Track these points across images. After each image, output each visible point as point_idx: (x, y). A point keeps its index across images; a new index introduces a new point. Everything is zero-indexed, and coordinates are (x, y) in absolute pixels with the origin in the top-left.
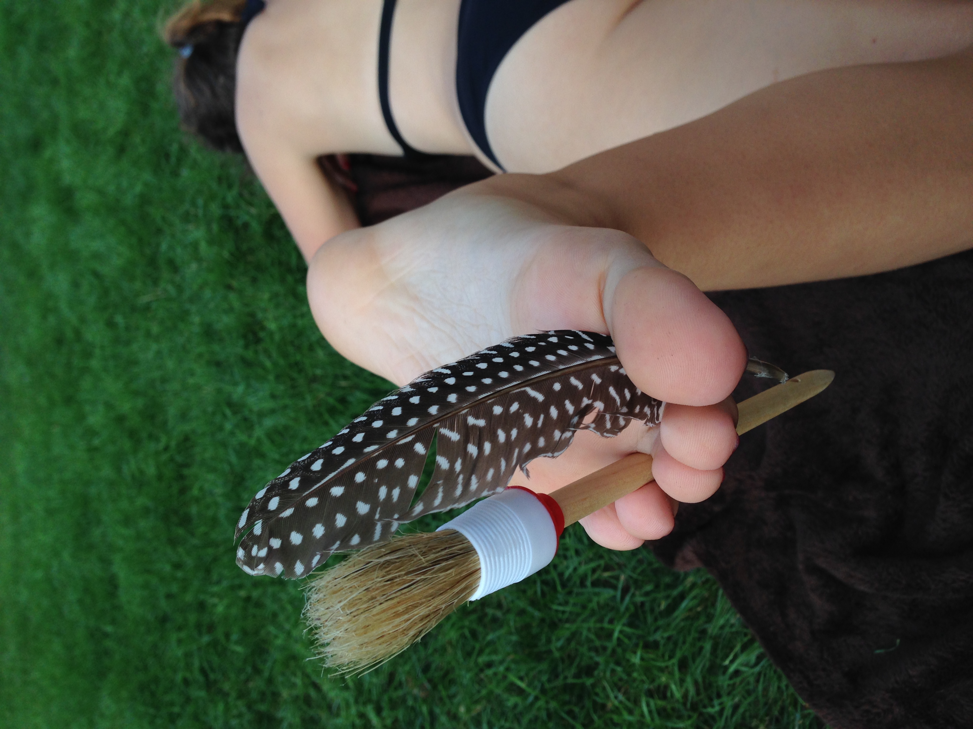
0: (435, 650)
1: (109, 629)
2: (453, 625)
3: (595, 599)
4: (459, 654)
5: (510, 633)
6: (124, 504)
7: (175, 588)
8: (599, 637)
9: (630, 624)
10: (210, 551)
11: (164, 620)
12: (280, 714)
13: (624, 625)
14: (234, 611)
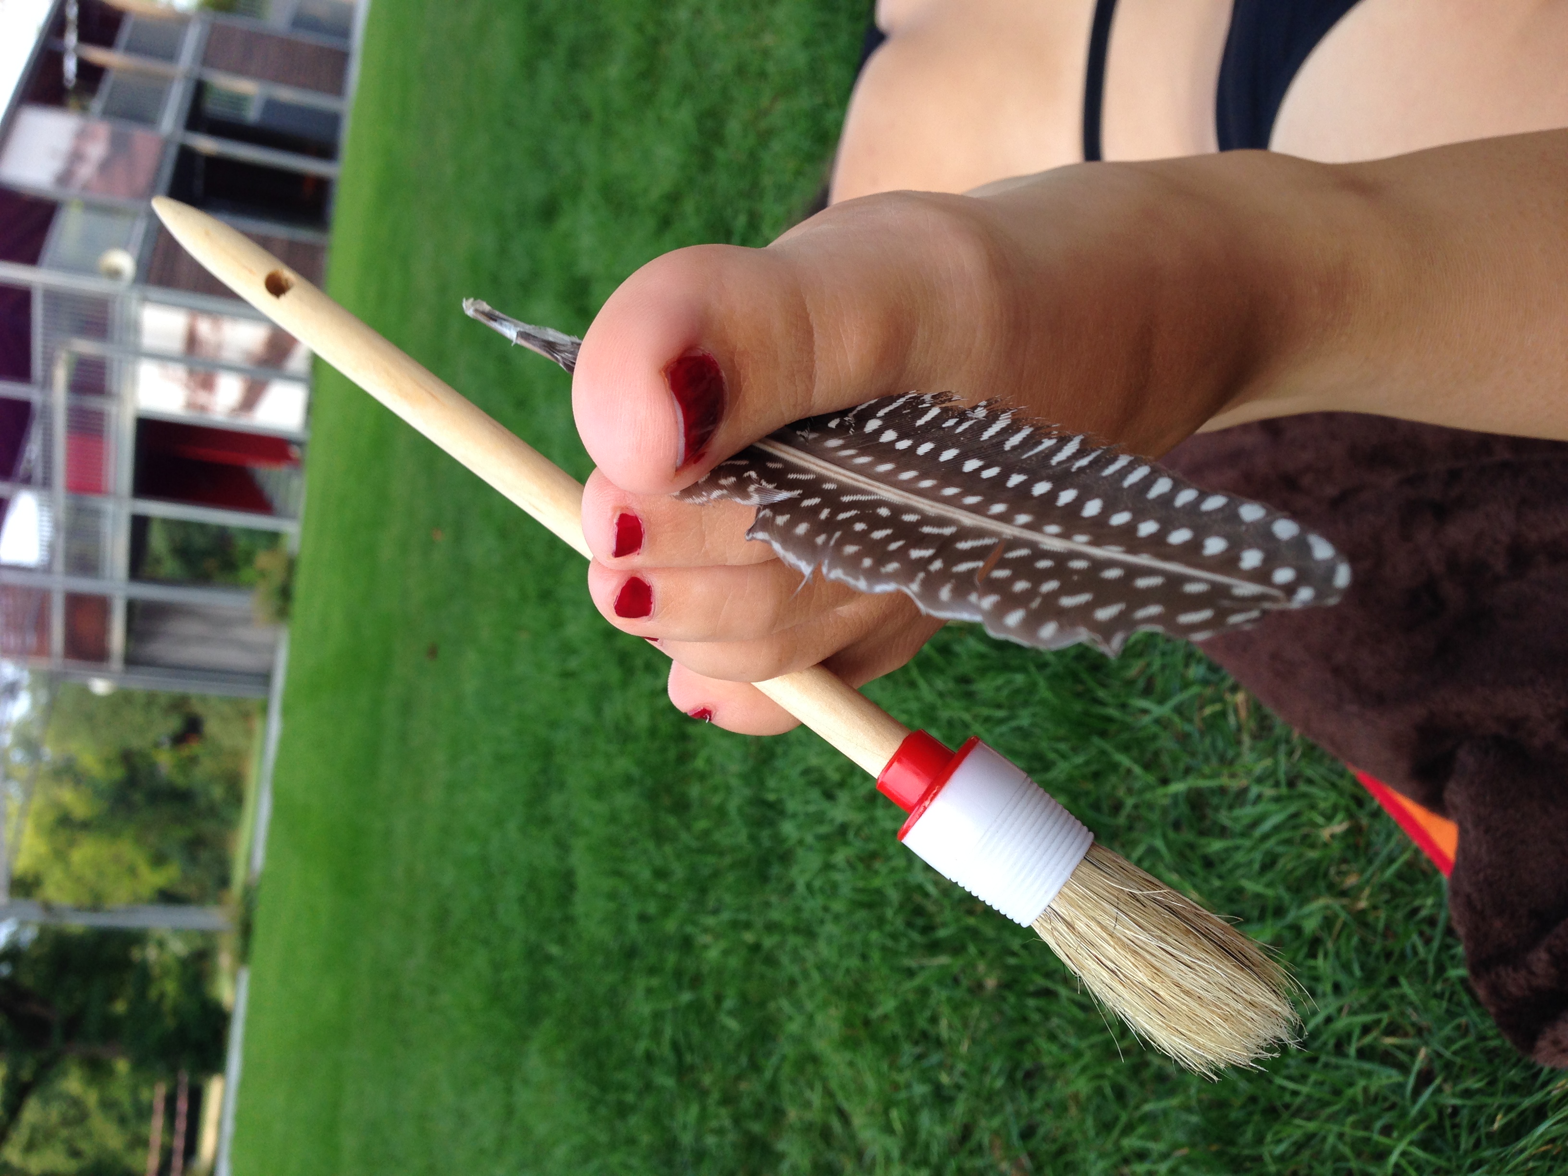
0: (1048, 1105)
1: (554, 950)
2: (1084, 1069)
3: (1362, 1083)
4: (1090, 1122)
5: (1188, 1109)
6: (599, 764)
7: (652, 908)
8: (1359, 1155)
9: (1425, 1144)
10: (711, 860)
11: (631, 953)
12: (781, 1146)
13: (1411, 1143)
14: (734, 962)
